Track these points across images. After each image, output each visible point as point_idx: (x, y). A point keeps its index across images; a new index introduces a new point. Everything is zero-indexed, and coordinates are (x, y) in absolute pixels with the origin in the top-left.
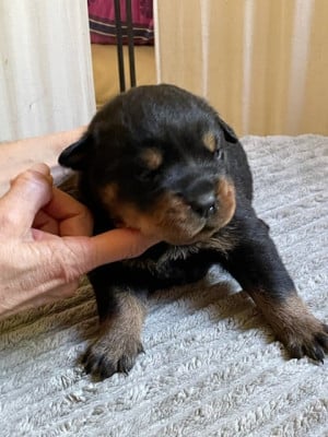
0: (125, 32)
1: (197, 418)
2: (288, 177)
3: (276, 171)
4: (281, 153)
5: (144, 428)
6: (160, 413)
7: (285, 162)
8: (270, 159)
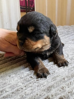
0: (28, 9)
1: (63, 80)
2: (71, 33)
3: (68, 32)
4: (68, 29)
5: (50, 83)
6: (53, 79)
7: (70, 30)
8: (66, 30)
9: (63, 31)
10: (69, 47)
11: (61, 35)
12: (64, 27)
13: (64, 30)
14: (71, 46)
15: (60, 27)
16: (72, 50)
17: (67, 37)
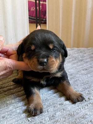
0: (38, 20)
2: (86, 59)
3: (83, 57)
4: (84, 52)
7: (85, 55)
8: (81, 54)
9: (76, 55)
10: (80, 79)
11: (74, 61)
12: (79, 50)
13: (78, 54)
14: (82, 78)
15: (73, 50)
16: (82, 84)
17: (80, 65)
